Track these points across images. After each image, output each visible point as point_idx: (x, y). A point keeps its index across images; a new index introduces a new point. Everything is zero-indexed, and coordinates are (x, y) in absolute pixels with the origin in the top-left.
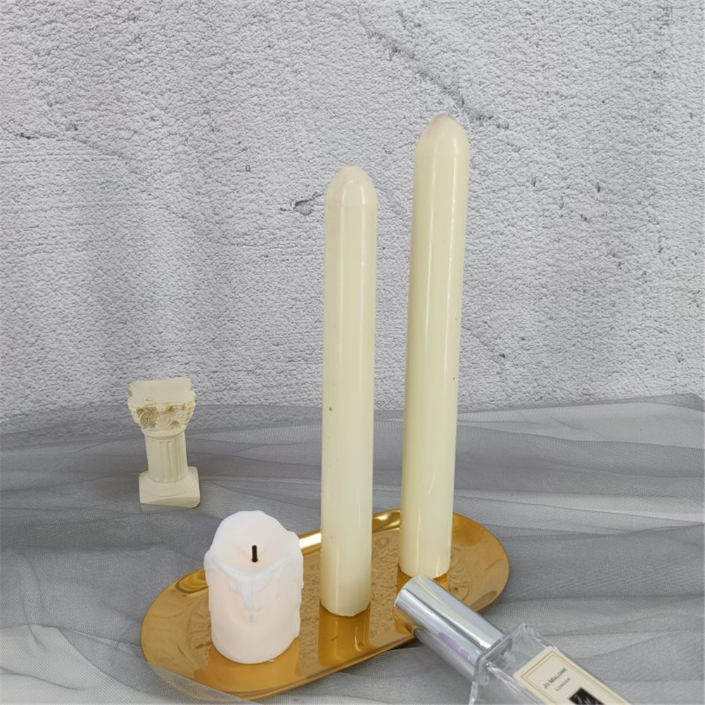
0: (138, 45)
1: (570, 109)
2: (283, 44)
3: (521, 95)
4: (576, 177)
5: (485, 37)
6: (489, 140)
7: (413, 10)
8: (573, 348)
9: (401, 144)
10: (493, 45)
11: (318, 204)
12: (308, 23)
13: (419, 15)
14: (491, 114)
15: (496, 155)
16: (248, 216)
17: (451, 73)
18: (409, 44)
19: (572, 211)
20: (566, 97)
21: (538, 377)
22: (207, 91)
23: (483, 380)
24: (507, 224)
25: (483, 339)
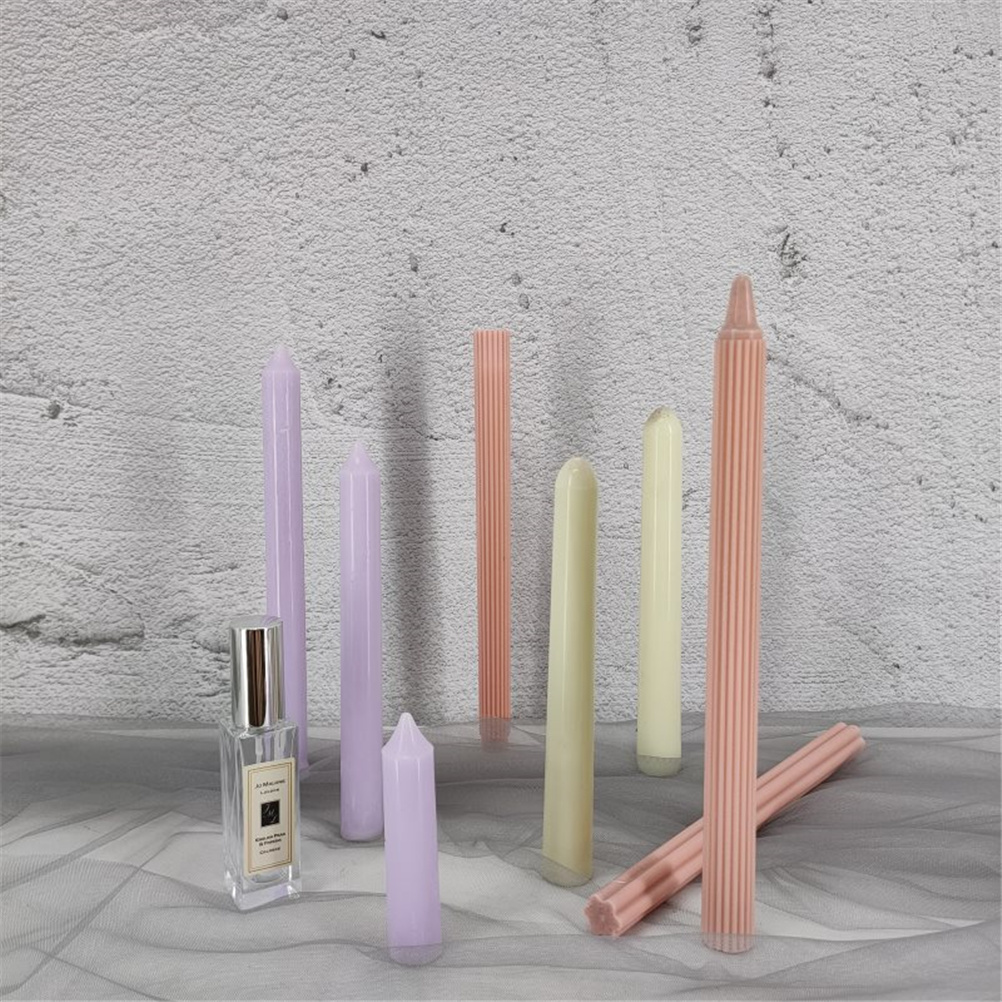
0: (535, 361)
1: (955, 409)
2: (662, 356)
3: (899, 396)
4: (967, 476)
5: (860, 344)
6: (868, 439)
7: (787, 323)
8: (980, 661)
9: (775, 443)
10: (867, 351)
11: (693, 500)
12: (686, 337)
13: (791, 327)
14: (868, 415)
15: (875, 454)
16: (624, 510)
17: (826, 378)
18: (782, 353)
19: (965, 511)
20: (948, 398)
21: (940, 694)
22: (592, 398)
23: (875, 693)
24: (892, 522)
25: (873, 646)
